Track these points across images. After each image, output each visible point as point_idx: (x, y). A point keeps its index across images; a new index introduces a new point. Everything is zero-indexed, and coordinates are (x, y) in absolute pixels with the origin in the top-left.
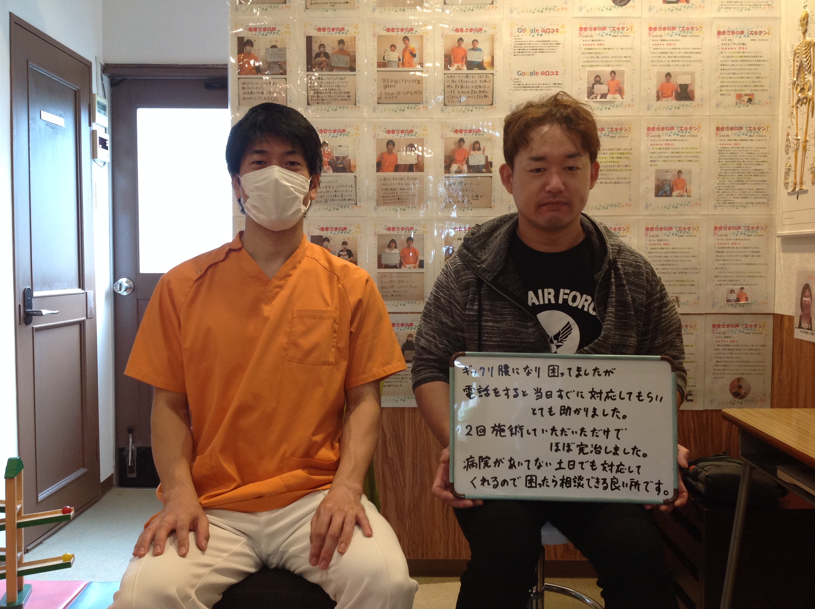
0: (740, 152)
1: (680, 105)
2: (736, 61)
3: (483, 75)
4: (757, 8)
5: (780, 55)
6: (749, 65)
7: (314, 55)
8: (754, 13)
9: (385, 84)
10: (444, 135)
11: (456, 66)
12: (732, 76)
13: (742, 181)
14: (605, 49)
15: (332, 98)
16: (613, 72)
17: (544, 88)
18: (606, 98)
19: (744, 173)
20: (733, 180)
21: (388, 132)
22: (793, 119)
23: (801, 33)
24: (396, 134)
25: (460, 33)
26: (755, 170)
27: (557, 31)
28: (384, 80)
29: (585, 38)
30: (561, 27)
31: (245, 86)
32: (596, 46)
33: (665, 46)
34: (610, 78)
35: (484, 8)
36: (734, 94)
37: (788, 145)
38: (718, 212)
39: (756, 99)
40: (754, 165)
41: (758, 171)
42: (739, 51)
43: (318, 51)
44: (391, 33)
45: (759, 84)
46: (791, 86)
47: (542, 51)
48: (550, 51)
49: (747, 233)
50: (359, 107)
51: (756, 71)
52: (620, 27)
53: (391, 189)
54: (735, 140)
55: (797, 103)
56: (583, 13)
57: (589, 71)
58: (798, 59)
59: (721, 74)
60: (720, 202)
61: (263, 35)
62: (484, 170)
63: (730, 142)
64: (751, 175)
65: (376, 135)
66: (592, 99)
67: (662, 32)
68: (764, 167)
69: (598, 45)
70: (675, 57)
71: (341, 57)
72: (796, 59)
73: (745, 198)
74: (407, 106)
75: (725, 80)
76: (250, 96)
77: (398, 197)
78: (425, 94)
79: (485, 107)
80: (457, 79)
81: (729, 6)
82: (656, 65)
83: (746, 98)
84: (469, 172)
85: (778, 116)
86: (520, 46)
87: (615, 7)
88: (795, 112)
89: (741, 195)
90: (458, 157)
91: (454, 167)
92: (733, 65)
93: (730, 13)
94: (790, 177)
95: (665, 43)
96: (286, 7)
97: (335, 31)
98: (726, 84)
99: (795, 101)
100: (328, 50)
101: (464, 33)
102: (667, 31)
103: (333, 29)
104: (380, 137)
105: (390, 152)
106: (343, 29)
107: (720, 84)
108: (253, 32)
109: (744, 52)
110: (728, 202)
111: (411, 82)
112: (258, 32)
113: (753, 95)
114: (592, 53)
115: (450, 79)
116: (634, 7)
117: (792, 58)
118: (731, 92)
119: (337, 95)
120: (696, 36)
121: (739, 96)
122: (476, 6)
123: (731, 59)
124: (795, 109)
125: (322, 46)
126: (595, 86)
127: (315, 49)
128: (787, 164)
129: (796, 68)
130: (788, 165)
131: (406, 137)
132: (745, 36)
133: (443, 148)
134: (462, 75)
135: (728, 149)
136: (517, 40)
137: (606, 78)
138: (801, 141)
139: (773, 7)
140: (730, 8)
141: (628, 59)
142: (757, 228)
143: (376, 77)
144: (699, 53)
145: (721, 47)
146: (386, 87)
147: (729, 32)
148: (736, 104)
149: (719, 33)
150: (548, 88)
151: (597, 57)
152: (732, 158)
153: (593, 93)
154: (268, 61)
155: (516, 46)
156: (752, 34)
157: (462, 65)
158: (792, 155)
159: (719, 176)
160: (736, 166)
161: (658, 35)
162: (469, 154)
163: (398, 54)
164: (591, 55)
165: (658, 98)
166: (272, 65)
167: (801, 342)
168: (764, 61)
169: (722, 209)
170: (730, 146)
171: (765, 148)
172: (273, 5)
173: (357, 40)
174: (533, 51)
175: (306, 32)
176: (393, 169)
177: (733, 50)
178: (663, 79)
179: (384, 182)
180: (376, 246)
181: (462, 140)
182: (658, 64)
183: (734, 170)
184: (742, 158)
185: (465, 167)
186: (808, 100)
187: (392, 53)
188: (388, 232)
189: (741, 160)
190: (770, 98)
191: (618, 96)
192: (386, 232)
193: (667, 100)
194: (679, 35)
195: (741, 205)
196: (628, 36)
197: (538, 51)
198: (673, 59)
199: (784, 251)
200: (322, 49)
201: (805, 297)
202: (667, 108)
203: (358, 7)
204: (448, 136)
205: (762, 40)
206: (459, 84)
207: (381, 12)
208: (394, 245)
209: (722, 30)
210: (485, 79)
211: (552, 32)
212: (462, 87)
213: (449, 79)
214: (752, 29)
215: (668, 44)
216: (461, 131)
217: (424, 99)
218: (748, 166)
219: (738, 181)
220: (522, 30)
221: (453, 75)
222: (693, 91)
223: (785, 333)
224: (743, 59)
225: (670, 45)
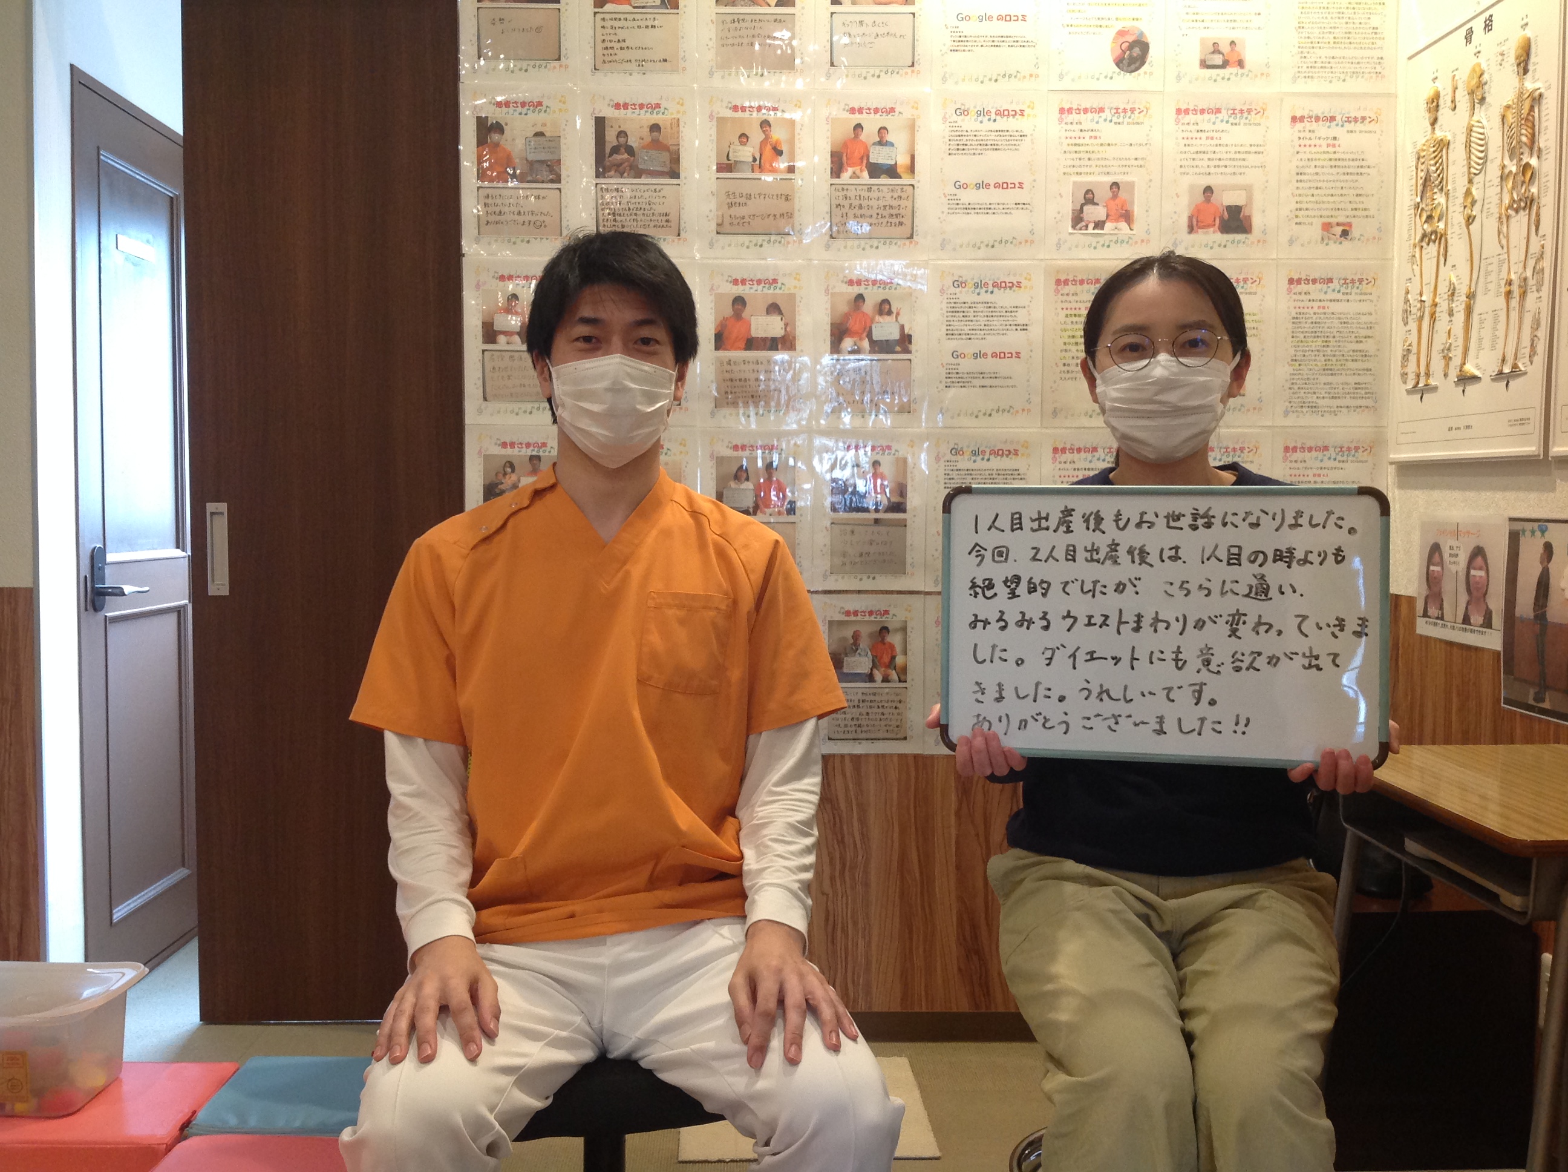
0: (1327, 321)
1: (1227, 241)
2: (1323, 167)
3: (897, 187)
4: (1357, 77)
5: (1396, 157)
6: (1344, 174)
7: (608, 150)
8: (1353, 86)
9: (730, 201)
10: (830, 288)
11: (850, 170)
12: (1316, 192)
13: (1331, 370)
14: (1102, 145)
15: (639, 223)
16: (1115, 185)
17: (999, 211)
18: (1102, 229)
19: (1334, 356)
20: (1316, 368)
21: (735, 282)
22: (1415, 267)
23: (1427, 124)
24: (748, 286)
25: (857, 116)
26: (1354, 351)
27: (1022, 113)
28: (728, 194)
29: (1069, 127)
30: (1029, 107)
31: (490, 201)
32: (1087, 141)
33: (1203, 141)
34: (1110, 194)
35: (898, 73)
36: (1318, 223)
37: (1406, 311)
38: (1290, 421)
39: (1355, 232)
40: (1351, 342)
41: (1358, 353)
42: (1327, 150)
43: (615, 143)
44: (740, 114)
45: (1361, 206)
46: (1412, 211)
47: (995, 147)
48: (1010, 147)
49: (1339, 458)
50: (685, 240)
51: (1356, 185)
52: (1128, 107)
53: (740, 380)
54: (1320, 300)
55: (1422, 240)
56: (1066, 84)
57: (1075, 183)
58: (1423, 167)
59: (1298, 188)
60: (1295, 405)
61: (520, 114)
62: (898, 349)
63: (1311, 304)
64: (1347, 360)
65: (715, 288)
66: (1081, 229)
67: (1199, 117)
68: (1369, 346)
69: (1091, 137)
70: (1220, 159)
71: (654, 153)
72: (1421, 167)
73: (1336, 398)
74: (766, 238)
75: (1305, 199)
76: (498, 218)
77: (750, 395)
78: (797, 219)
79: (899, 242)
80: (852, 193)
81: (1310, 74)
82: (1188, 174)
83: (1338, 230)
84: (872, 351)
85: (1392, 259)
86: (958, 138)
87: (1119, 74)
88: (1418, 255)
89: (1329, 393)
90: (853, 324)
91: (848, 343)
92: (1317, 174)
93: (1313, 86)
94: (1410, 364)
95: (1203, 135)
96: (561, 66)
97: (645, 109)
98: (1304, 206)
99: (1418, 237)
100: (633, 141)
101: (865, 115)
102: (1206, 116)
103: (641, 106)
104: (721, 291)
105: (738, 316)
106: (658, 106)
107: (1295, 206)
108: (504, 109)
109: (1335, 152)
110: (1307, 405)
111: (775, 197)
112: (511, 110)
113: (1350, 225)
114: (1080, 152)
115: (841, 194)
116: (1151, 74)
117: (1414, 164)
118: (1314, 220)
119: (649, 218)
120: (1255, 124)
121: (1327, 227)
122: (885, 69)
123: (1313, 163)
124: (1418, 249)
125: (623, 135)
126: (1085, 208)
127: (611, 138)
128: (1405, 341)
129: (1420, 182)
130: (1407, 344)
131: (766, 291)
132: (1337, 125)
133: (829, 311)
134: (861, 187)
135: (1307, 316)
136: (955, 129)
137: (1103, 194)
138: (1427, 304)
139: (1383, 77)
140: (1312, 77)
141: (1140, 163)
142: (1357, 449)
143: (714, 189)
144: (1259, 153)
145: (1297, 142)
146: (730, 205)
147: (1310, 117)
148: (1323, 239)
149: (1294, 119)
150: (1005, 211)
151: (1089, 159)
152: (1313, 330)
153: (1081, 220)
154: (530, 159)
155: (951, 138)
156: (1350, 122)
157: (862, 171)
158: (1413, 325)
159: (1292, 360)
160: (1320, 343)
161: (1192, 122)
162: (872, 320)
163: (751, 149)
164: (1078, 156)
165: (1191, 229)
166: (536, 166)
167: (1426, 640)
168: (1369, 167)
169: (1298, 417)
170: (1312, 312)
171: (1370, 314)
172: (538, 63)
173: (681, 124)
174: (982, 147)
175: (594, 109)
176: (742, 344)
177: (1317, 149)
178: (1200, 198)
179: (728, 368)
180: (714, 476)
181: (860, 298)
182: (1191, 171)
183: (1318, 351)
184: (1332, 330)
185: (866, 344)
186: (1439, 236)
187: (741, 148)
188: (735, 454)
189: (1328, 334)
190: (1379, 229)
191: (1123, 225)
192: (729, 453)
193: (1206, 233)
194: (1227, 122)
195: (1329, 409)
196: (1142, 123)
197: (989, 147)
198: (1217, 163)
199: (1401, 486)
200: (622, 140)
201: (1433, 565)
202: (1206, 246)
203: (684, 69)
204: (837, 290)
205: (1366, 132)
206: (856, 203)
207: (723, 77)
208: (745, 475)
209: (1298, 115)
210: (899, 193)
211: (1014, 116)
212: (861, 207)
213: (838, 193)
214: (1349, 113)
215: (1207, 138)
216: (859, 283)
217: (797, 227)
218: (1341, 344)
219: (1324, 370)
220: (963, 112)
221: (845, 187)
222: (1249, 218)
223: (1401, 626)
224: (1333, 163)
225: (1212, 138)
